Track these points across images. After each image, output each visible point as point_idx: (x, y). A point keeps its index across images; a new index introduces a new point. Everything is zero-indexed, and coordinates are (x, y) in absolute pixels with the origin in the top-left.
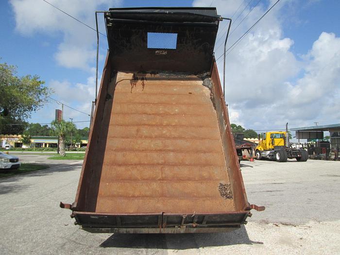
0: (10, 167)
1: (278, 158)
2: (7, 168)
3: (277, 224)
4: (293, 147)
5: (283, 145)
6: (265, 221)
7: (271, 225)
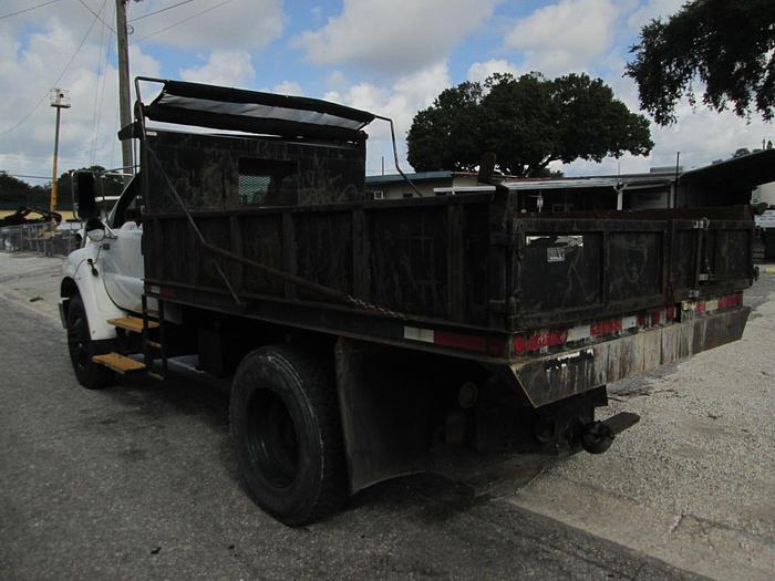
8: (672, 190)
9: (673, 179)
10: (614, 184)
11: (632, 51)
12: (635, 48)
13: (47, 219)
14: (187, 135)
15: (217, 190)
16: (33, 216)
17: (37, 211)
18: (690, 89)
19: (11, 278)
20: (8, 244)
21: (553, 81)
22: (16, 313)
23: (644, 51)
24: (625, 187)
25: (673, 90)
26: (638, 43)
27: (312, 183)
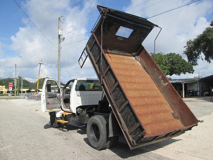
8: (198, 83)
9: (198, 80)
10: (181, 82)
11: (184, 47)
12: (185, 47)
13: (36, 91)
16: (33, 90)
17: (34, 89)
18: (201, 57)
19: (29, 106)
20: (26, 97)
21: (166, 54)
22: (33, 113)
23: (187, 47)
24: (184, 82)
25: (196, 57)
26: (185, 46)
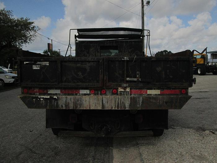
0: (12, 82)
1: (199, 72)
2: (11, 82)
3: (213, 131)
4: (209, 64)
5: (203, 63)
6: (201, 128)
7: (207, 132)
14: (86, 41)
15: (94, 54)
27: (123, 51)
